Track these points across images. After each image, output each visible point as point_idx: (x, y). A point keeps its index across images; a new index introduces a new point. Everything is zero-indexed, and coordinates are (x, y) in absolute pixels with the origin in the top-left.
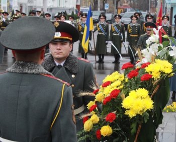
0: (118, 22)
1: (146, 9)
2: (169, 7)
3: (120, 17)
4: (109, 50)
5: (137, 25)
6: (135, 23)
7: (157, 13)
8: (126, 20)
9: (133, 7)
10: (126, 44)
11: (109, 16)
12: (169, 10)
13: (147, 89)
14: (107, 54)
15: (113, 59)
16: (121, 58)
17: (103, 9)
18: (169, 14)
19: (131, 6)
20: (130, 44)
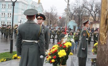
1: (62, 26)
2: (68, 26)
3: (55, 28)
4: (52, 37)
5: (59, 31)
6: (59, 30)
7: (65, 28)
8: (57, 29)
11: (52, 28)
14: (51, 38)
16: (55, 40)
17: (50, 26)
18: (68, 28)
19: (58, 25)
20: (58, 36)
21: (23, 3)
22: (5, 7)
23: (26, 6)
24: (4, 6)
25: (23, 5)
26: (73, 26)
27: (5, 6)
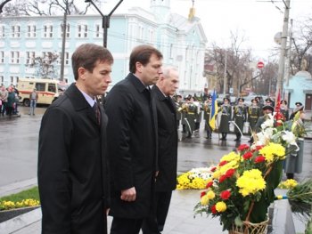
0: (241, 104)
1: (267, 93)
2: (287, 92)
3: (243, 100)
4: (232, 129)
5: (256, 107)
6: (255, 106)
7: (276, 98)
8: (248, 102)
9: (255, 91)
10: (247, 124)
11: (233, 99)
12: (287, 96)
13: (260, 170)
14: (230, 133)
15: (235, 137)
16: (242, 137)
17: (228, 92)
19: (253, 90)
20: (250, 125)
21: (141, 19)
22: (86, 35)
23: (150, 28)
24: (83, 32)
25: (141, 25)
26: (304, 91)
27: (86, 30)
